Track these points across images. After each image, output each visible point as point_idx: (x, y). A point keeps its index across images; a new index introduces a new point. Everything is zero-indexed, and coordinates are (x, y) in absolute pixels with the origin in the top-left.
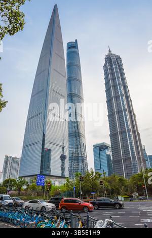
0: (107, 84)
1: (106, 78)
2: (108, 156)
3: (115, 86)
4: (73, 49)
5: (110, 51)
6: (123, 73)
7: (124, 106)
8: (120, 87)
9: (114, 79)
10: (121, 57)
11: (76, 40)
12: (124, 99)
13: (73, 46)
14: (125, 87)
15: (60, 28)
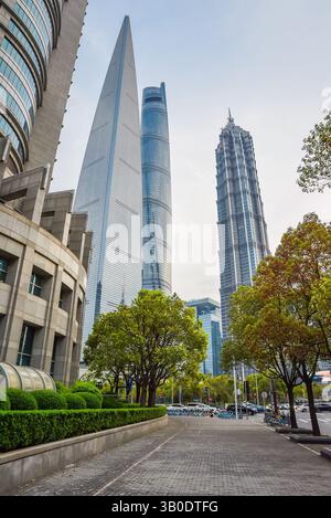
0: (221, 188)
1: (220, 176)
2: (215, 324)
3: (236, 195)
4: (155, 104)
5: (231, 120)
6: (254, 169)
7: (250, 237)
8: (245, 198)
9: (234, 181)
10: (251, 134)
11: (163, 84)
12: (252, 220)
13: (155, 97)
14: (255, 197)
15: (134, 70)
